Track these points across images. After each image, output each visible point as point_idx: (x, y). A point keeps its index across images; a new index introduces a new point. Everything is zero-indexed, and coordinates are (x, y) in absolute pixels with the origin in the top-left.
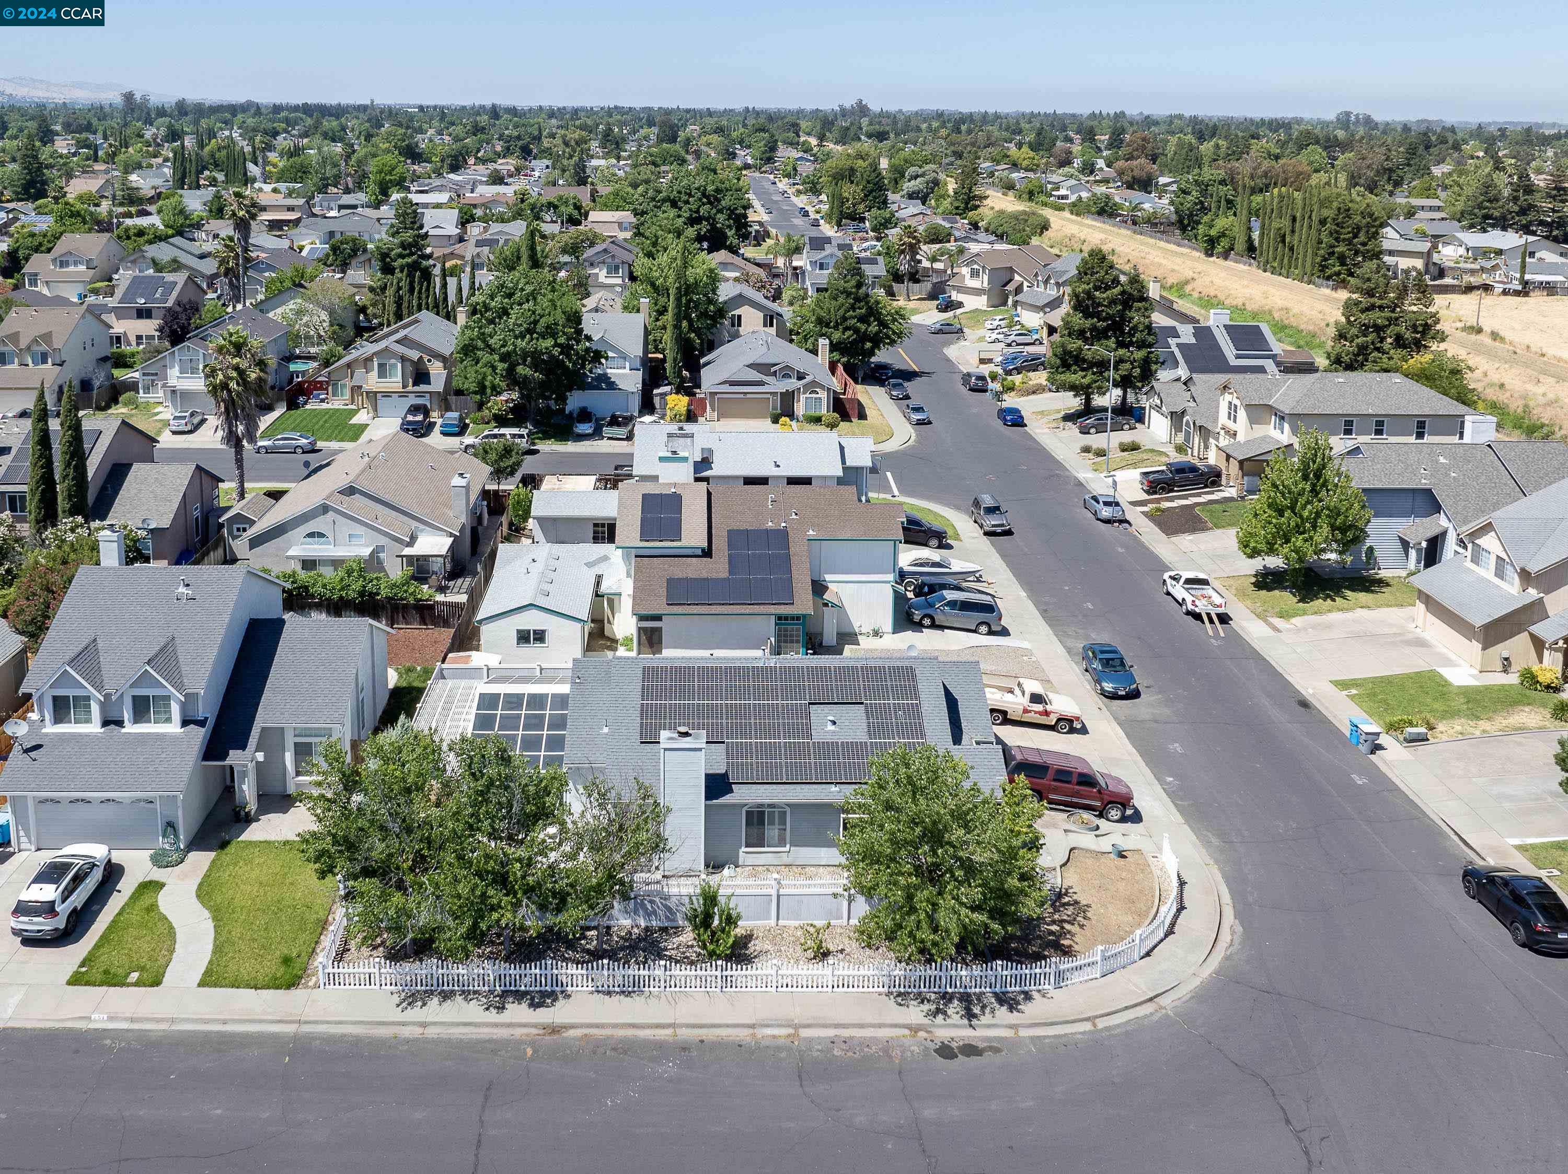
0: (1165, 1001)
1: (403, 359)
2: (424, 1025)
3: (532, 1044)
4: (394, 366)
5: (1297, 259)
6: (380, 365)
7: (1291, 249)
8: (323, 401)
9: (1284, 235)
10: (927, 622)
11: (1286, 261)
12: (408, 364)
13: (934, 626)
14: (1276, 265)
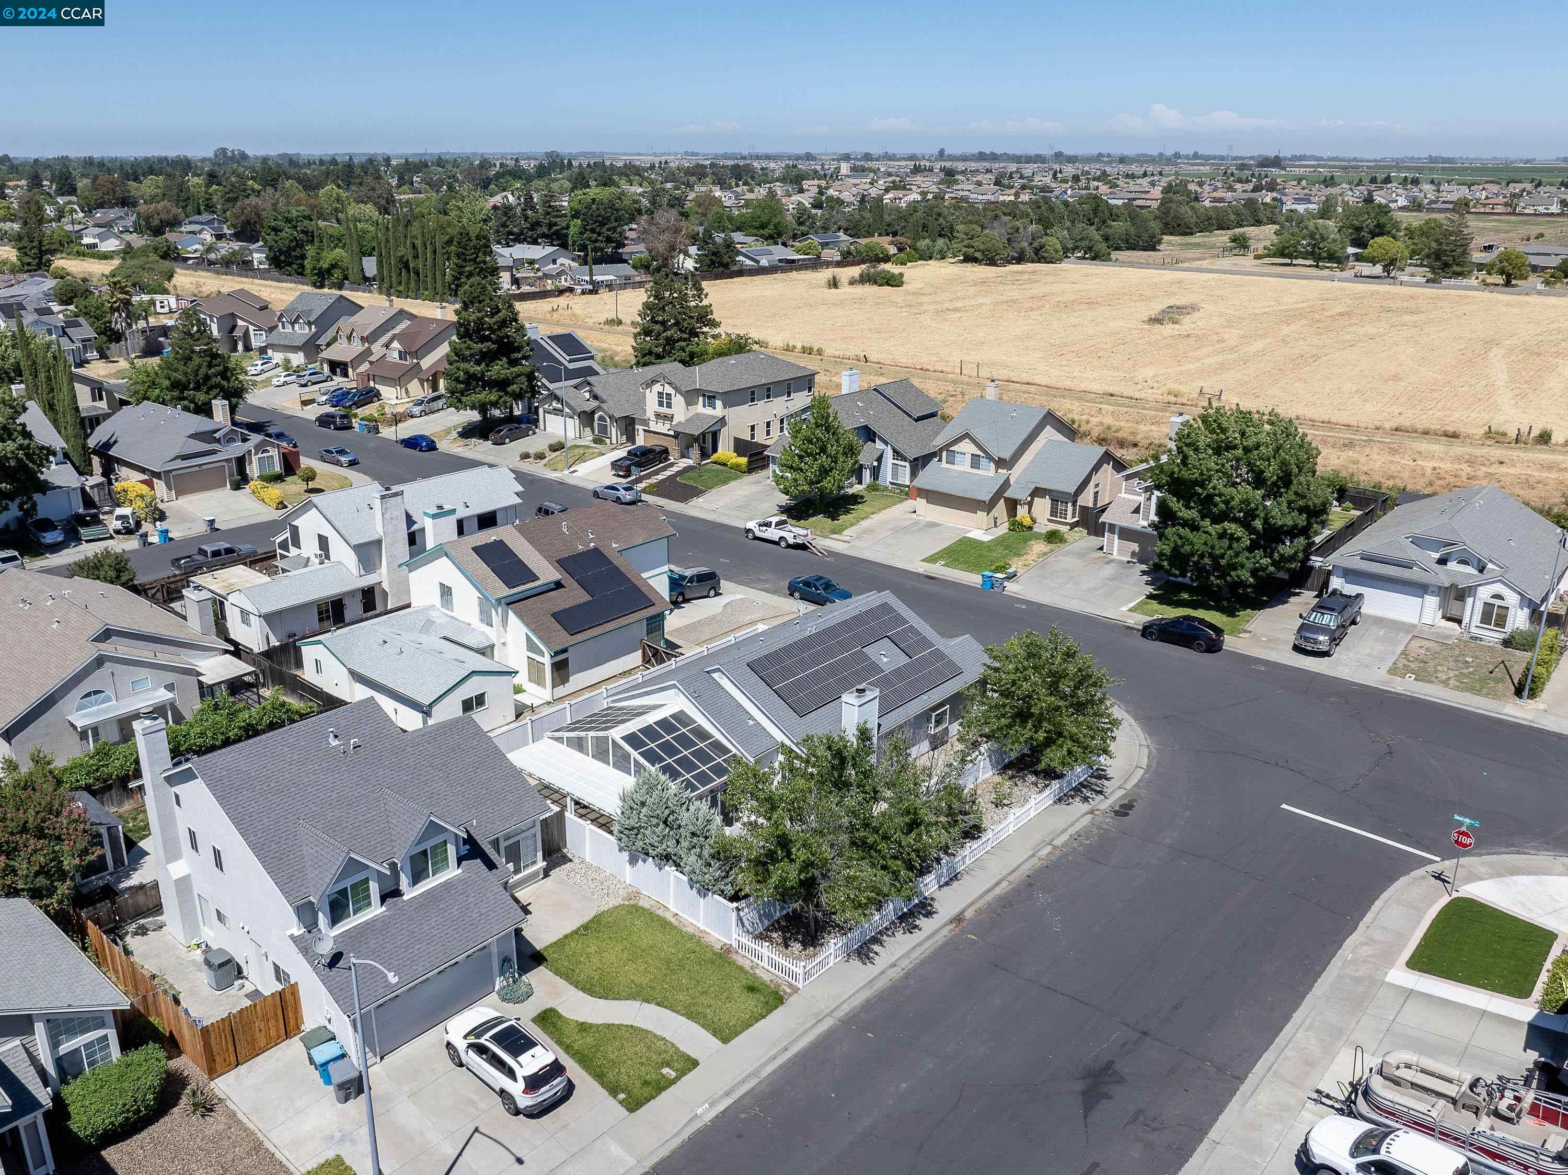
2: (899, 963)
5: (425, 282)
7: (417, 273)
9: (408, 261)
10: (680, 599)
11: (412, 285)
13: (684, 601)
14: (401, 288)
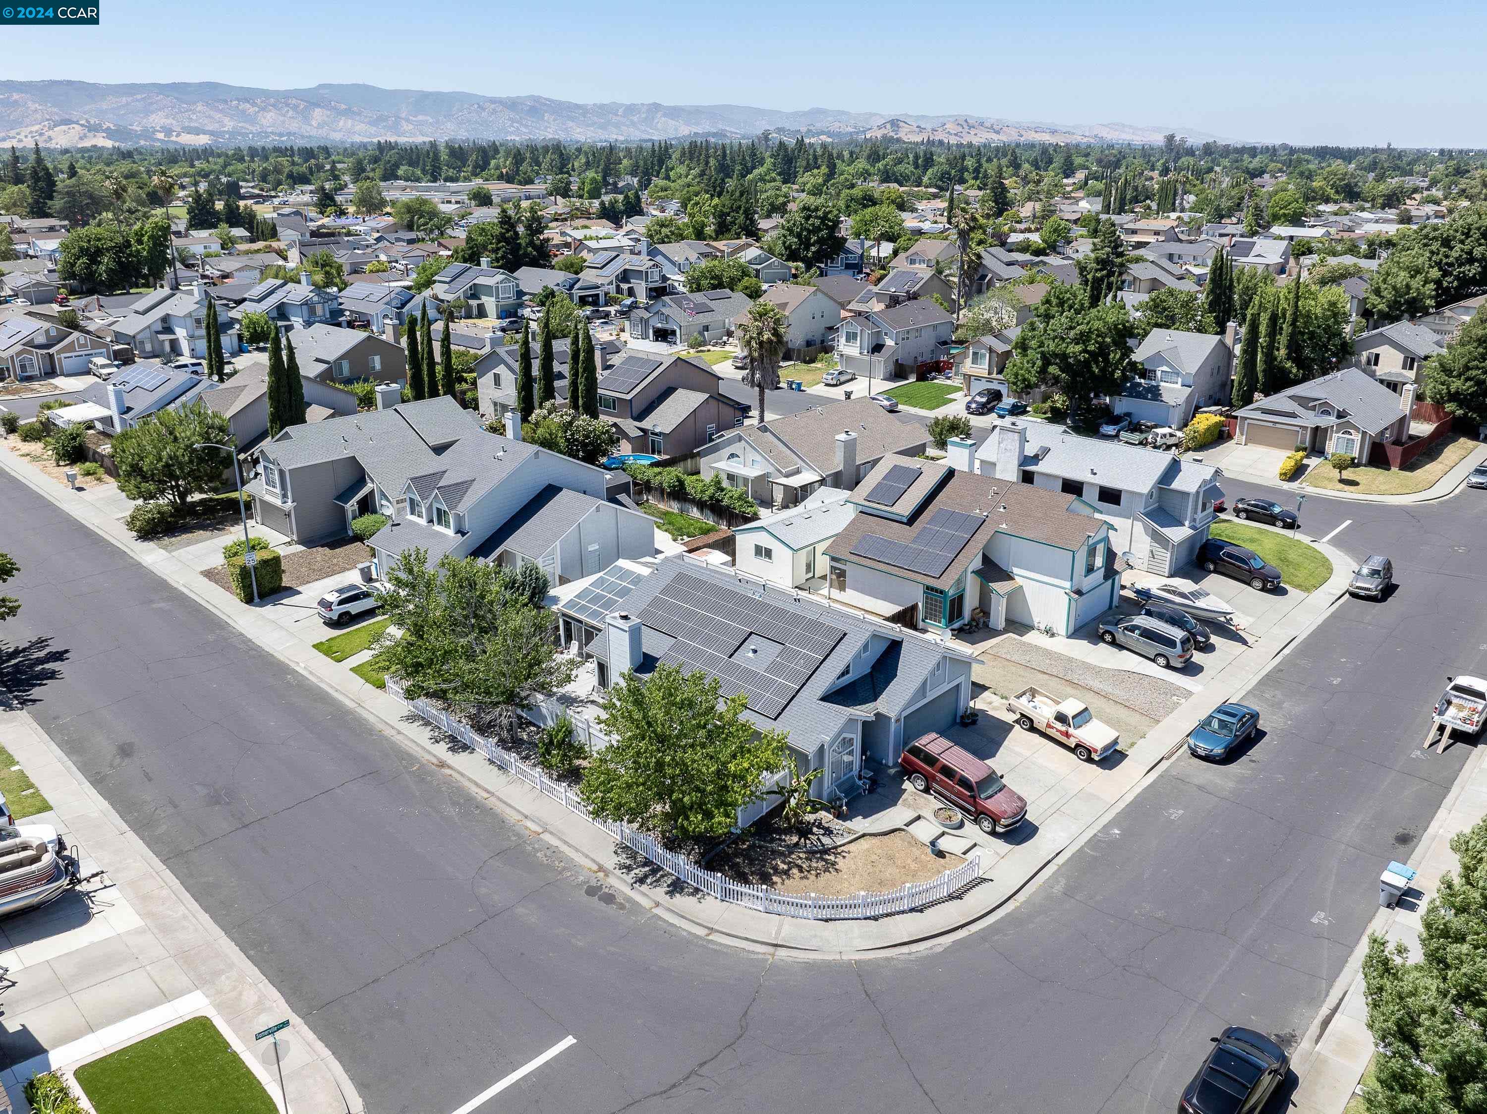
0: (782, 953)
1: (991, 350)
2: (399, 733)
3: (422, 766)
4: (984, 356)
6: (975, 354)
8: (949, 378)
10: (1108, 638)
12: (994, 355)
13: (1114, 643)
